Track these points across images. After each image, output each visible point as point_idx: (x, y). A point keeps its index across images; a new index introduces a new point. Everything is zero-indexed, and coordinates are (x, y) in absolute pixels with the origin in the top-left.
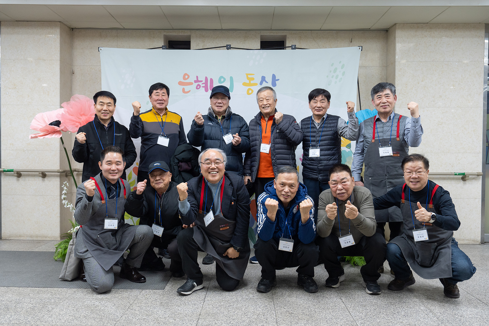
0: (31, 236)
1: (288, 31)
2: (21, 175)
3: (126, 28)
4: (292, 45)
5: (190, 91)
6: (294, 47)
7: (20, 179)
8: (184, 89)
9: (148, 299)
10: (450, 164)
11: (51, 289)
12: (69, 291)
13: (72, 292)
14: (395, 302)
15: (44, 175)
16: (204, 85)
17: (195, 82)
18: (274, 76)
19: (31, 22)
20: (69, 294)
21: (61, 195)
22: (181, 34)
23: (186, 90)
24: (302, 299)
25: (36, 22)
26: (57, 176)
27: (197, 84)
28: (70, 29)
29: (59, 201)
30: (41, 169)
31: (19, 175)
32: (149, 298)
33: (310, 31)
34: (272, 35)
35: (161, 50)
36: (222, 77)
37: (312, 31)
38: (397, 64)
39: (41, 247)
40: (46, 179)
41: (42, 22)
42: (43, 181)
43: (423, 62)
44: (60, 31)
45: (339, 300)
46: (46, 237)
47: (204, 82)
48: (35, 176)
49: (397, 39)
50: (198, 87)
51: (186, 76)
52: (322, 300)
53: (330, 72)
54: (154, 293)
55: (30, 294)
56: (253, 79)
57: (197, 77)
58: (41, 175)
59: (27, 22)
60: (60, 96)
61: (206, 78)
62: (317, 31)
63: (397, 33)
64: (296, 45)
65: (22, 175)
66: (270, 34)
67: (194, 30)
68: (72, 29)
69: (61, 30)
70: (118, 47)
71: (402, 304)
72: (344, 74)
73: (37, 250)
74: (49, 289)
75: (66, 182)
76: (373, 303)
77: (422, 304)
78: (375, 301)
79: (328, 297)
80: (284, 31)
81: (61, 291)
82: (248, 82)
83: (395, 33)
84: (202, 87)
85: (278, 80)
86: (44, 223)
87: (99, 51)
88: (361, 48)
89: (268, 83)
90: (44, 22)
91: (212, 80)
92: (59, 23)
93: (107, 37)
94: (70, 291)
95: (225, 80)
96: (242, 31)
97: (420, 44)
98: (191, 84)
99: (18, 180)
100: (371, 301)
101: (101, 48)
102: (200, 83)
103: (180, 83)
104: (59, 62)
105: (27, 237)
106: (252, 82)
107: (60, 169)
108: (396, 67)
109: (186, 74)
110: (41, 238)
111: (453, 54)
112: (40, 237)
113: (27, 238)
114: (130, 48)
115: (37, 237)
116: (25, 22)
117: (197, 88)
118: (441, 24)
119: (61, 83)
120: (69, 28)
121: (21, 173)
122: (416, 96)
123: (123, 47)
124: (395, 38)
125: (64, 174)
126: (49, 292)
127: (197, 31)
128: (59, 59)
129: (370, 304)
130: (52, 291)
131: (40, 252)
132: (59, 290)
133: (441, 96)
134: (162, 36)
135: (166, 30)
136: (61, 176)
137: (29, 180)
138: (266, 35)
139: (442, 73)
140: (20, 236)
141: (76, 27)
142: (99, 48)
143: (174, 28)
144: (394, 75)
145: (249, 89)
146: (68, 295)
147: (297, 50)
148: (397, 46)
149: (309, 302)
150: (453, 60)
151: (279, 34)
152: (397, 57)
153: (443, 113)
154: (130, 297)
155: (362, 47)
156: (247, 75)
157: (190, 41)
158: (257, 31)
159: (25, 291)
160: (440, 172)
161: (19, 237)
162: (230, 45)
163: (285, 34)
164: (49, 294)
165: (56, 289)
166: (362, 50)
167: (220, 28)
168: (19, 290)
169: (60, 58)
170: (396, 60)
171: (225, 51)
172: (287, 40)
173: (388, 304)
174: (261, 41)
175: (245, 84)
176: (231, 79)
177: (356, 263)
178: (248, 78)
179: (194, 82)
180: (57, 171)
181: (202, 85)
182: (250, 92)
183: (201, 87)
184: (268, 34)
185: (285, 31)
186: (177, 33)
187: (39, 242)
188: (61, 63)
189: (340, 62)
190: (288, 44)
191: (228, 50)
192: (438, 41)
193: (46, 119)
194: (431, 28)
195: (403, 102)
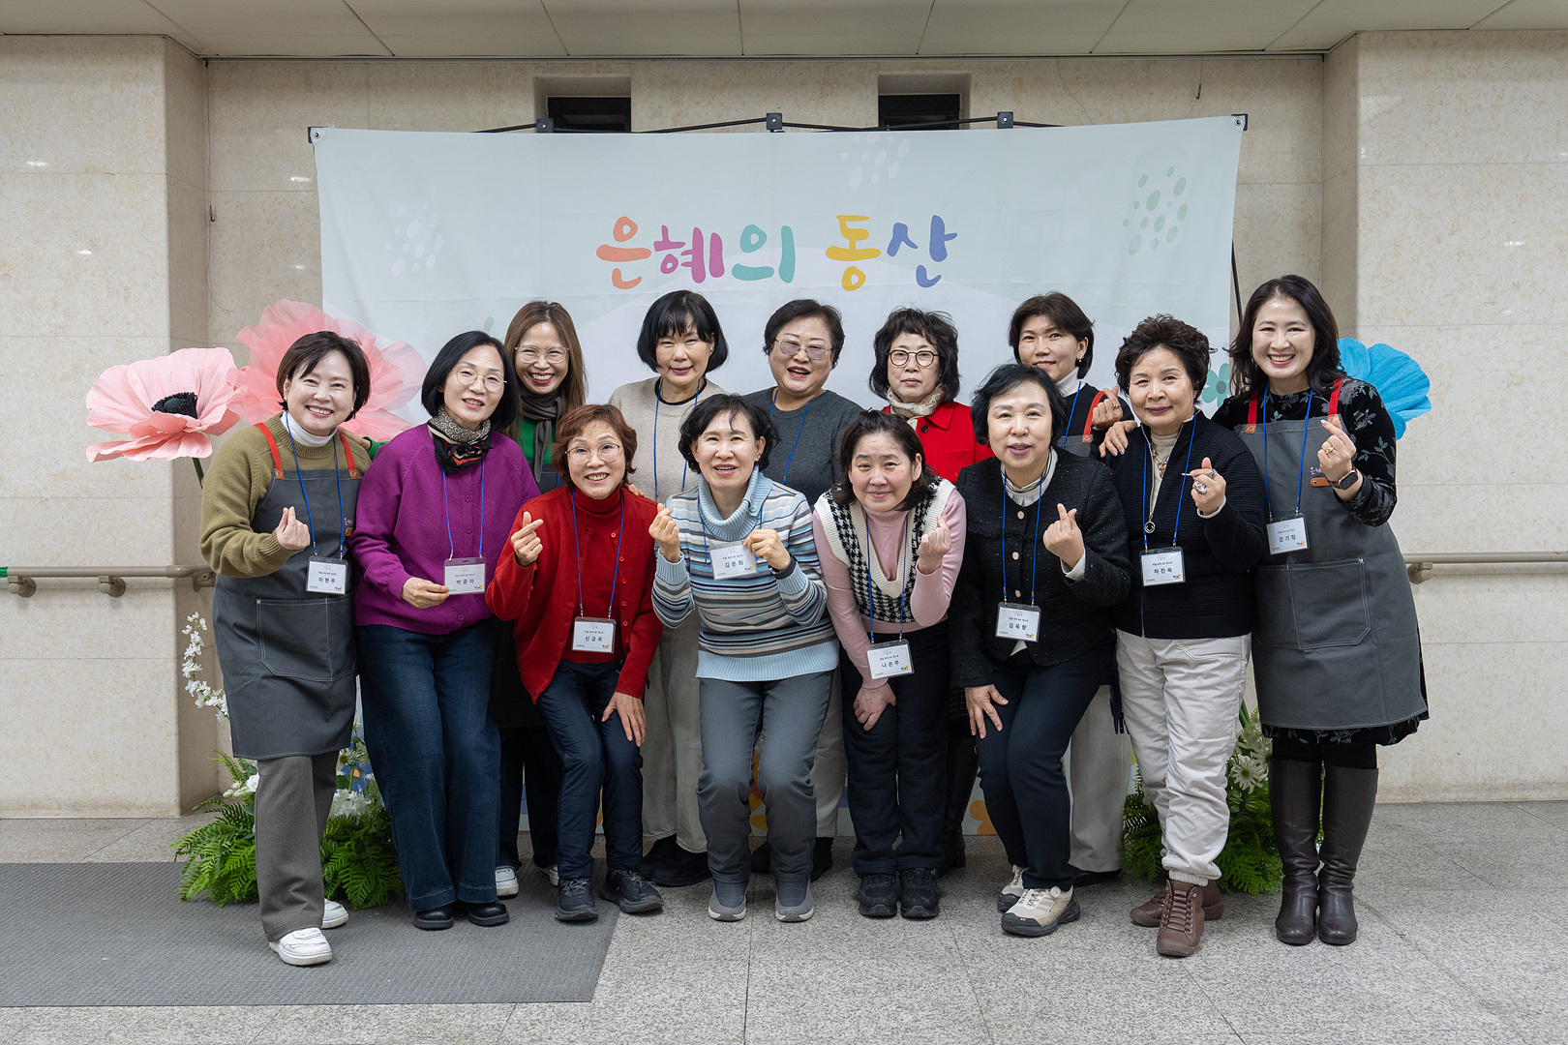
0: (75, 807)
1: (976, 60)
2: (35, 588)
3: (398, 54)
4: (999, 114)
5: (639, 279)
6: (1005, 120)
7: (31, 601)
8: (617, 274)
9: (541, 1040)
10: (1553, 523)
11: (185, 1009)
12: (251, 1016)
13: (264, 1021)
14: (1417, 1028)
15: (117, 586)
16: (689, 258)
17: (659, 246)
18: (937, 224)
19: (58, 37)
20: (255, 1030)
21: (180, 658)
22: (596, 75)
23: (625, 278)
24: (1088, 1026)
25: (76, 37)
26: (164, 588)
27: (665, 253)
28: (198, 60)
29: (172, 678)
30: (106, 564)
31: (27, 586)
32: (545, 1036)
33: (1055, 60)
34: (921, 77)
35: (530, 136)
36: (751, 229)
37: (1060, 59)
38: (1363, 173)
39: (115, 847)
40: (124, 600)
41: (101, 38)
42: (115, 606)
43: (1453, 167)
44: (166, 70)
45: (1221, 1025)
46: (128, 808)
47: (689, 246)
48: (83, 589)
49: (1362, 86)
50: (669, 265)
51: (624, 227)
52: (1161, 1028)
53: (1137, 205)
54: (560, 1015)
55: (113, 1034)
56: (863, 234)
57: (665, 230)
58: (108, 586)
59: (44, 38)
60: (171, 302)
61: (697, 235)
62: (1077, 59)
63: (1361, 64)
64: (1012, 113)
65: (38, 587)
66: (912, 73)
67: (644, 61)
68: (207, 60)
69: (167, 64)
70: (372, 124)
71: (1446, 1037)
72: (1183, 212)
73: (102, 858)
74: (176, 1009)
75: (196, 616)
76: (1344, 1035)
77: (1513, 1035)
78: (1346, 1025)
79: (1177, 1014)
80: (962, 60)
81: (221, 1018)
82: (844, 244)
83: (1355, 66)
84: (682, 265)
85: (953, 236)
86: (122, 759)
87: (310, 142)
88: (1242, 120)
89: (917, 247)
90: (103, 38)
91: (716, 241)
92: (160, 41)
93: (330, 88)
94: (257, 1017)
95: (763, 238)
96: (812, 62)
97: (1441, 104)
98: (643, 254)
99: (24, 607)
100: (1334, 1025)
101: (319, 131)
102: (676, 252)
103: (605, 253)
104: (162, 181)
105: (60, 809)
106: (860, 245)
107: (177, 562)
108: (1361, 186)
109: (623, 221)
110: (109, 810)
111: (1557, 138)
112: (105, 806)
113: (61, 812)
114: (415, 126)
115: (96, 807)
116: (36, 38)
117: (664, 270)
118: (1514, 30)
119: (170, 257)
120: (195, 55)
121: (33, 582)
122: (1432, 286)
123: (390, 125)
124: (1354, 82)
125: (190, 580)
126: (179, 1021)
127: (654, 64)
128: (163, 170)
129: (1334, 1039)
130: (191, 1019)
131: (118, 864)
132: (215, 1014)
133: (1516, 286)
134: (530, 84)
135: (545, 63)
136: (177, 589)
137: (62, 606)
138: (896, 77)
139: (1520, 205)
140: (35, 806)
141: (221, 55)
142: (309, 129)
143: (573, 53)
144: (1354, 213)
145: (851, 271)
146: (250, 1033)
147: (1017, 130)
148: (1362, 113)
149: (1118, 1037)
150: (1557, 157)
151: (945, 72)
152: (1363, 151)
153: (1524, 343)
154: (477, 1034)
155: (1246, 116)
156: (843, 219)
157: (630, 99)
158: (863, 61)
159: (91, 1021)
160: (1518, 551)
161: (31, 808)
162: (781, 114)
163: (964, 72)
164: (181, 1033)
165: (201, 1012)
166: (1245, 129)
167: (739, 54)
168: (69, 1016)
169: (167, 168)
170: (1360, 163)
171: (761, 136)
172: (971, 91)
173: (1395, 1037)
174: (879, 97)
175: (834, 253)
176: (787, 234)
177: (1239, 883)
178: (846, 232)
179: (652, 249)
180: (164, 570)
181: (682, 259)
182: (855, 279)
183: (679, 264)
184: (905, 72)
185: (967, 62)
186: (583, 72)
187: (106, 825)
188: (169, 184)
189: (1171, 172)
190: (976, 108)
191: (772, 131)
192: (1504, 91)
193: (139, 389)
194: (1479, 47)
195: (1385, 309)
